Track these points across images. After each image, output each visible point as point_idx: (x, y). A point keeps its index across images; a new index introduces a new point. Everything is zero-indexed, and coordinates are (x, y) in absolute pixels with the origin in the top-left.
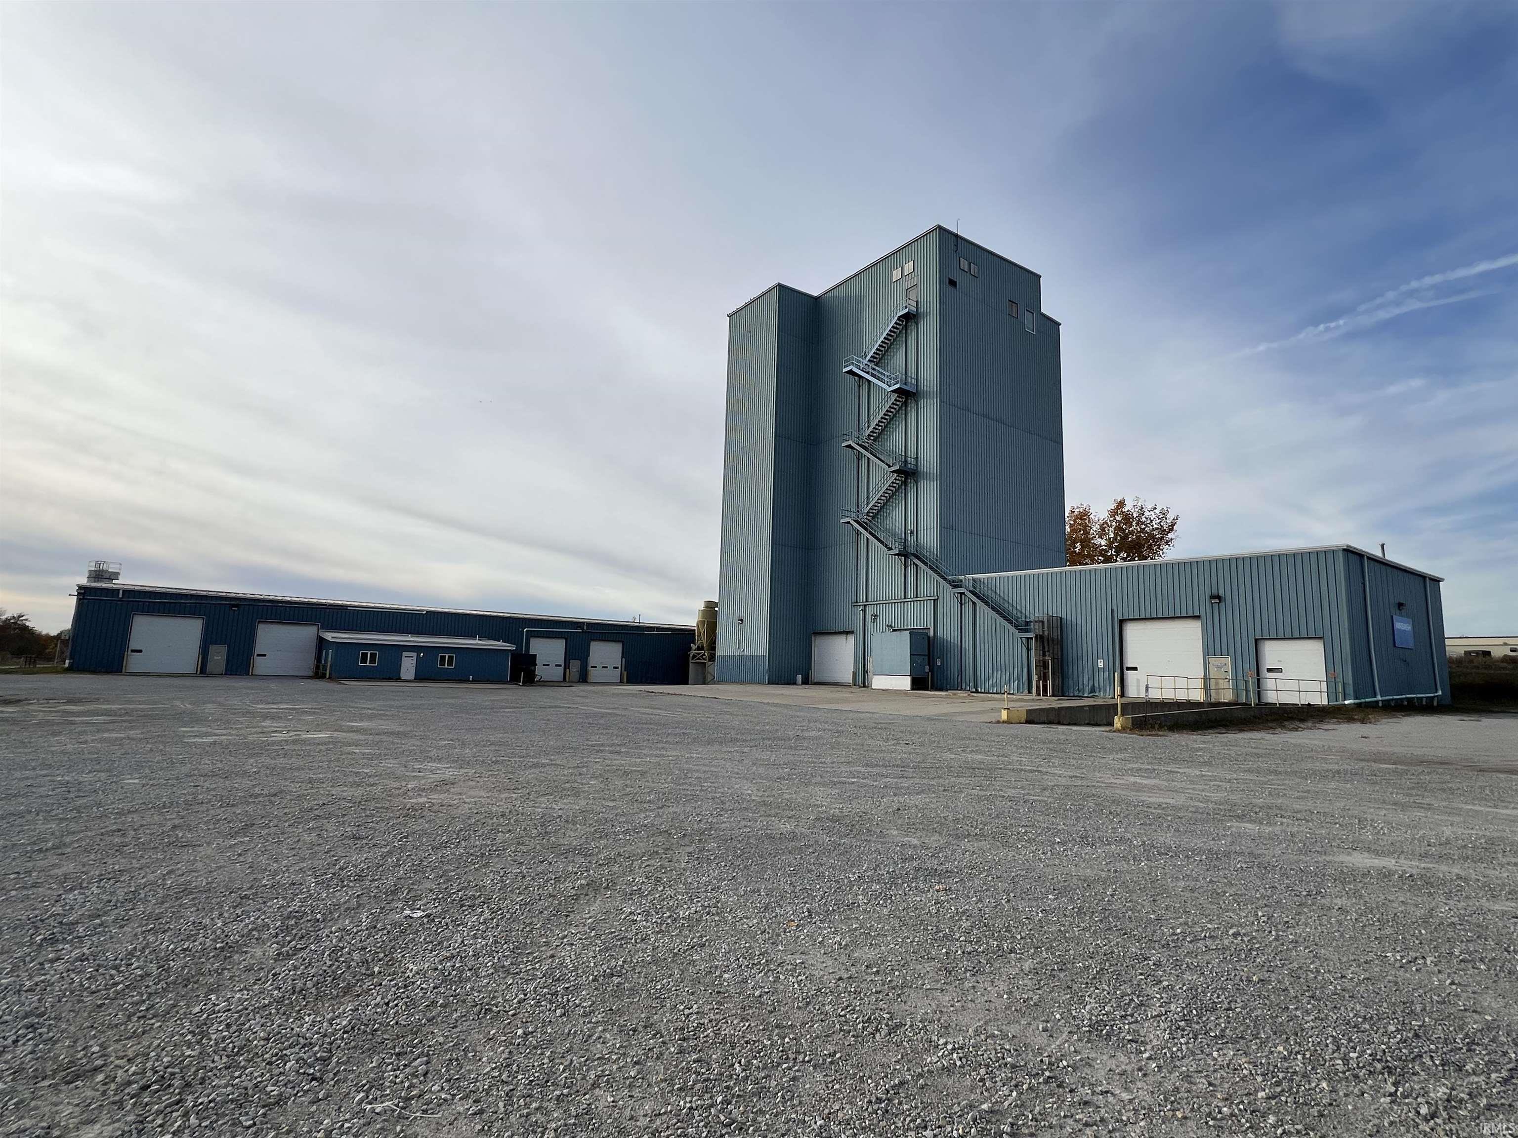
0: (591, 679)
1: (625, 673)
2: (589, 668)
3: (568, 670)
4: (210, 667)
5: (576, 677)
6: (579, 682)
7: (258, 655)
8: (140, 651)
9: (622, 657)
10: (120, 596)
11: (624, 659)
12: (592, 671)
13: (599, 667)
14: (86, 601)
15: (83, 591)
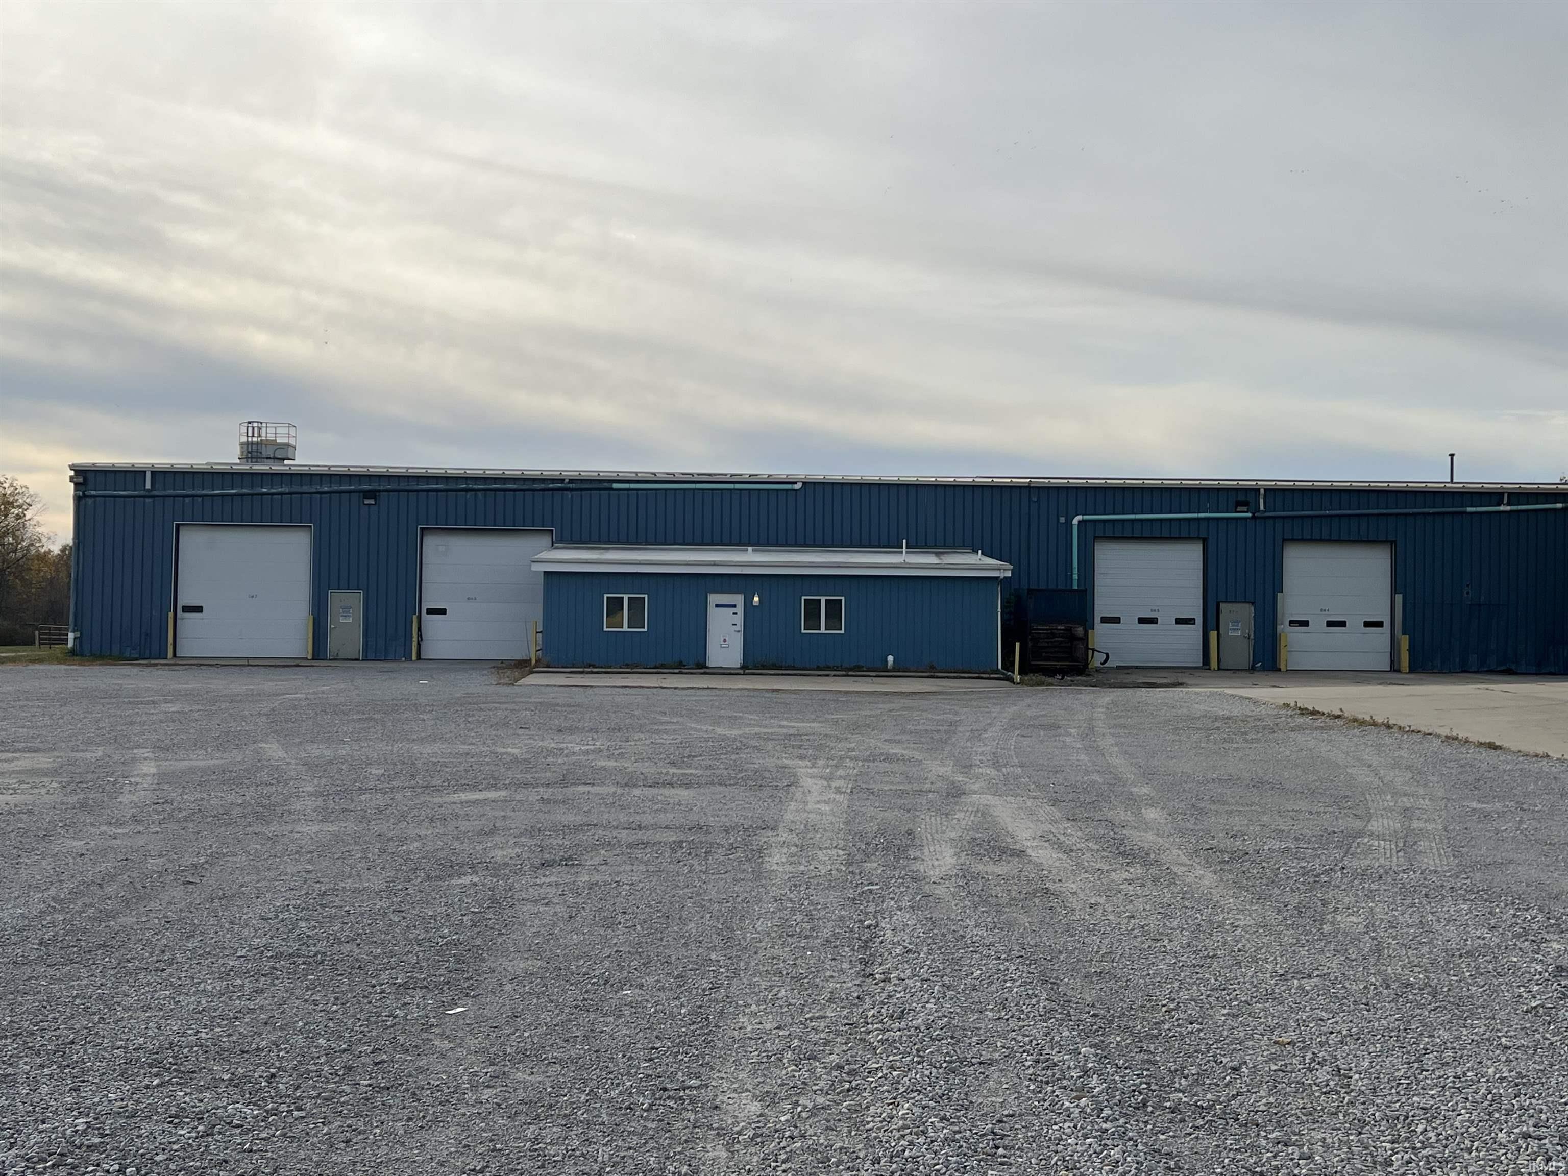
0: (1289, 658)
1: (1404, 642)
2: (1283, 628)
3: (1213, 635)
4: (333, 644)
5: (1243, 653)
6: (1253, 669)
7: (430, 612)
8: (199, 609)
9: (1394, 590)
10: (148, 486)
11: (1399, 598)
12: (1290, 637)
13: (1318, 623)
14: (90, 501)
15: (81, 480)
